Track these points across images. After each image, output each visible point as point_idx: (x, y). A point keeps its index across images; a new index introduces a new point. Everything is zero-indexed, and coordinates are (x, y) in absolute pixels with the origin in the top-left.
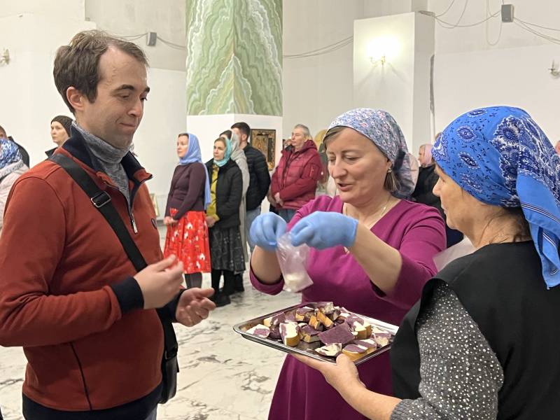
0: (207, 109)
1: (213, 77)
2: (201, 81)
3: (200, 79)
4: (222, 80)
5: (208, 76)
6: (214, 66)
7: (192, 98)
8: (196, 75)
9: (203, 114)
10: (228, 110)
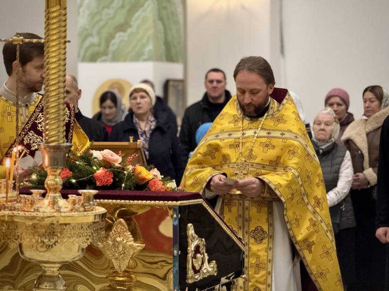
0: (110, 56)
1: (120, 19)
2: (101, 24)
3: (101, 20)
4: (135, 22)
5: (113, 18)
6: (123, 6)
7: (87, 43)
8: (92, 15)
9: (105, 61)
10: (143, 57)
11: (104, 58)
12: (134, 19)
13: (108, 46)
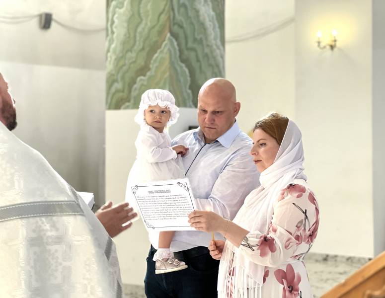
0: (132, 101)
1: (141, 62)
2: (125, 68)
4: (153, 66)
5: (134, 62)
6: (143, 49)
7: (113, 90)
9: (127, 108)
11: (127, 104)
12: (152, 62)
13: (130, 91)
